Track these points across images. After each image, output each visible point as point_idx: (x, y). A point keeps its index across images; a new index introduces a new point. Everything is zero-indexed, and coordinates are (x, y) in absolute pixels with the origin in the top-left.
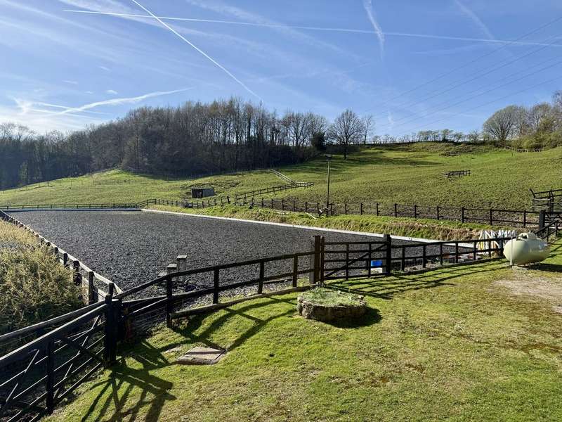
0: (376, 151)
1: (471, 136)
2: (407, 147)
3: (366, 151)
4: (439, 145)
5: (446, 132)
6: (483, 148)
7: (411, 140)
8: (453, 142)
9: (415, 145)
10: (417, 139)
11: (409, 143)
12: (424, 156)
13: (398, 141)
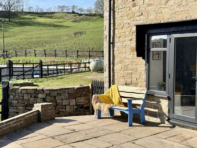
0: (31, 17)
1: (88, 10)
2: (50, 15)
3: (24, 17)
4: (70, 15)
5: (74, 7)
6: (95, 18)
7: (53, 11)
8: (78, 14)
9: (56, 14)
10: (56, 11)
11: (52, 13)
12: (62, 22)
13: (45, 11)
